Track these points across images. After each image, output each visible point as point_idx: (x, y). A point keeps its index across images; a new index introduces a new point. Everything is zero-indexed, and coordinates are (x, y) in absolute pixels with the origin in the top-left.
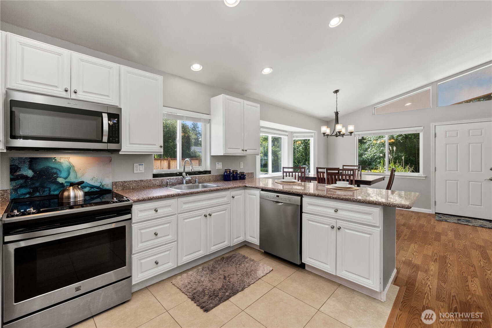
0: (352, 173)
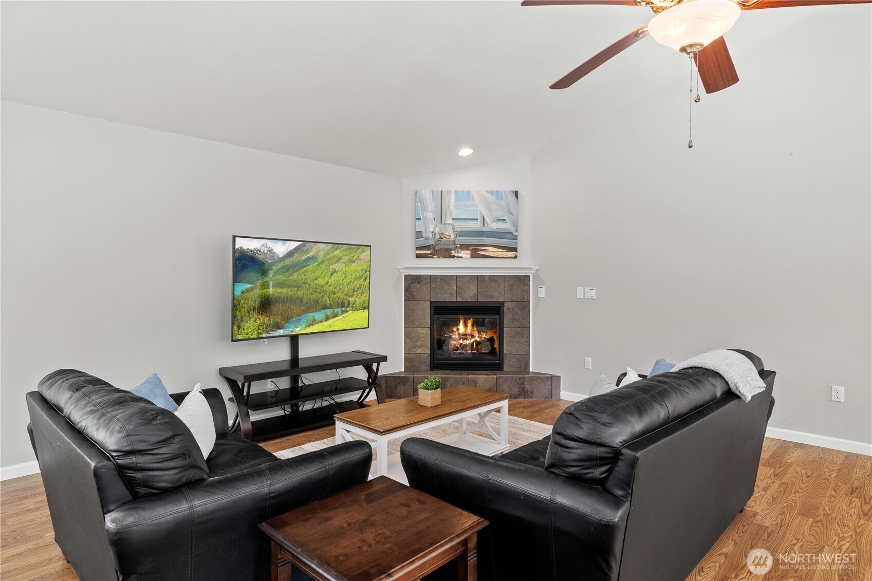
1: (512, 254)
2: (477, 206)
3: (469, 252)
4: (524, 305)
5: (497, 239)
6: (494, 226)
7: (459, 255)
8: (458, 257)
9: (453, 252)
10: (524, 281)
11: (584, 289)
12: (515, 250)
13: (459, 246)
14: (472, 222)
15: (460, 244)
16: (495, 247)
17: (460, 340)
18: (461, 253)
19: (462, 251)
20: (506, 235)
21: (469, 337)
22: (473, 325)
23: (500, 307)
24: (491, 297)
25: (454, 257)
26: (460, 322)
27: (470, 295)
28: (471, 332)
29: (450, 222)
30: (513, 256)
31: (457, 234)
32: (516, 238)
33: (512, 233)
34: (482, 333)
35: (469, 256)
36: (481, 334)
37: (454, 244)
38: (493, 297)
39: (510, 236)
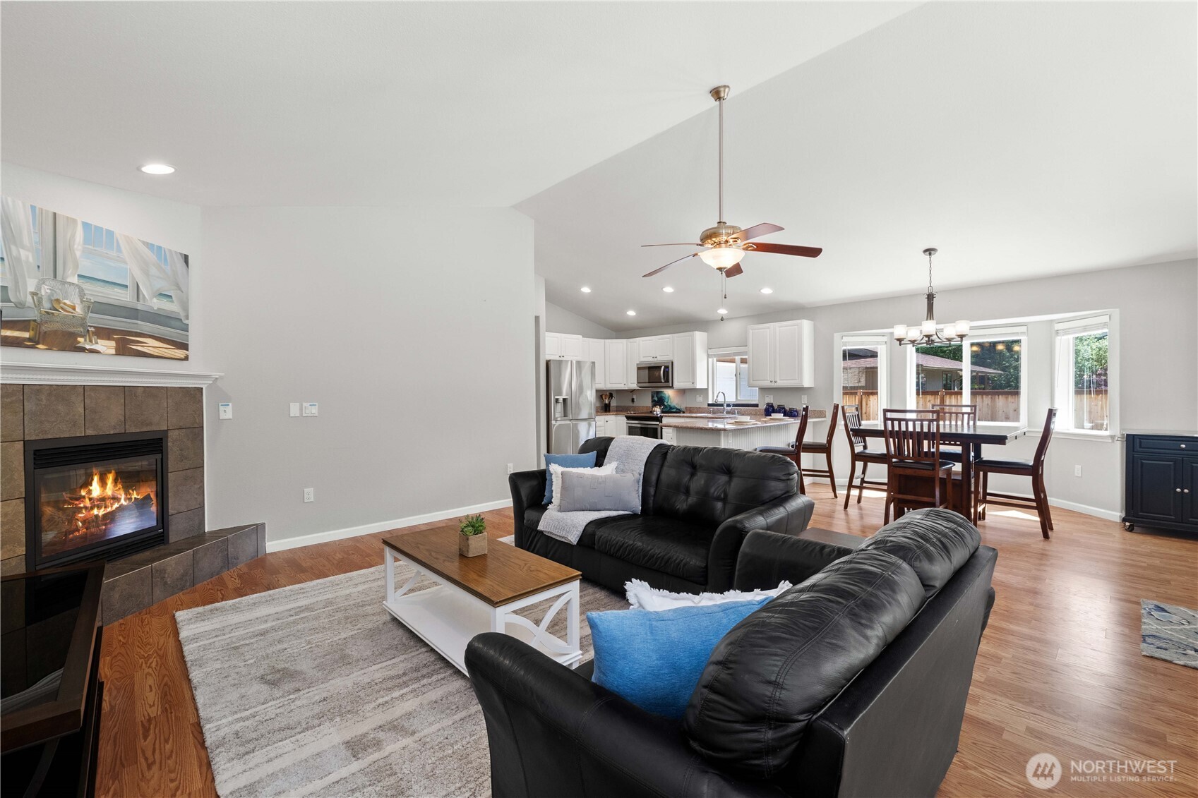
0: (935, 418)
1: (180, 353)
2: (125, 263)
3: (113, 343)
4: (195, 431)
5: (157, 326)
6: (156, 304)
7: (94, 347)
8: (92, 351)
9: (81, 340)
10: (194, 395)
11: (301, 406)
12: (185, 347)
13: (93, 329)
14: (117, 290)
15: (94, 327)
16: (156, 340)
17: (92, 508)
18: (97, 343)
19: (99, 340)
20: (173, 323)
21: (108, 503)
22: (115, 481)
23: (162, 439)
24: (147, 425)
25: (82, 350)
26: (92, 480)
27: (110, 423)
28: (113, 492)
29: (75, 280)
30: (183, 357)
31: (89, 307)
32: (186, 328)
33: (181, 320)
34: (131, 491)
35: (113, 351)
36: (130, 494)
37: (83, 325)
38: (150, 424)
39: (177, 324)
